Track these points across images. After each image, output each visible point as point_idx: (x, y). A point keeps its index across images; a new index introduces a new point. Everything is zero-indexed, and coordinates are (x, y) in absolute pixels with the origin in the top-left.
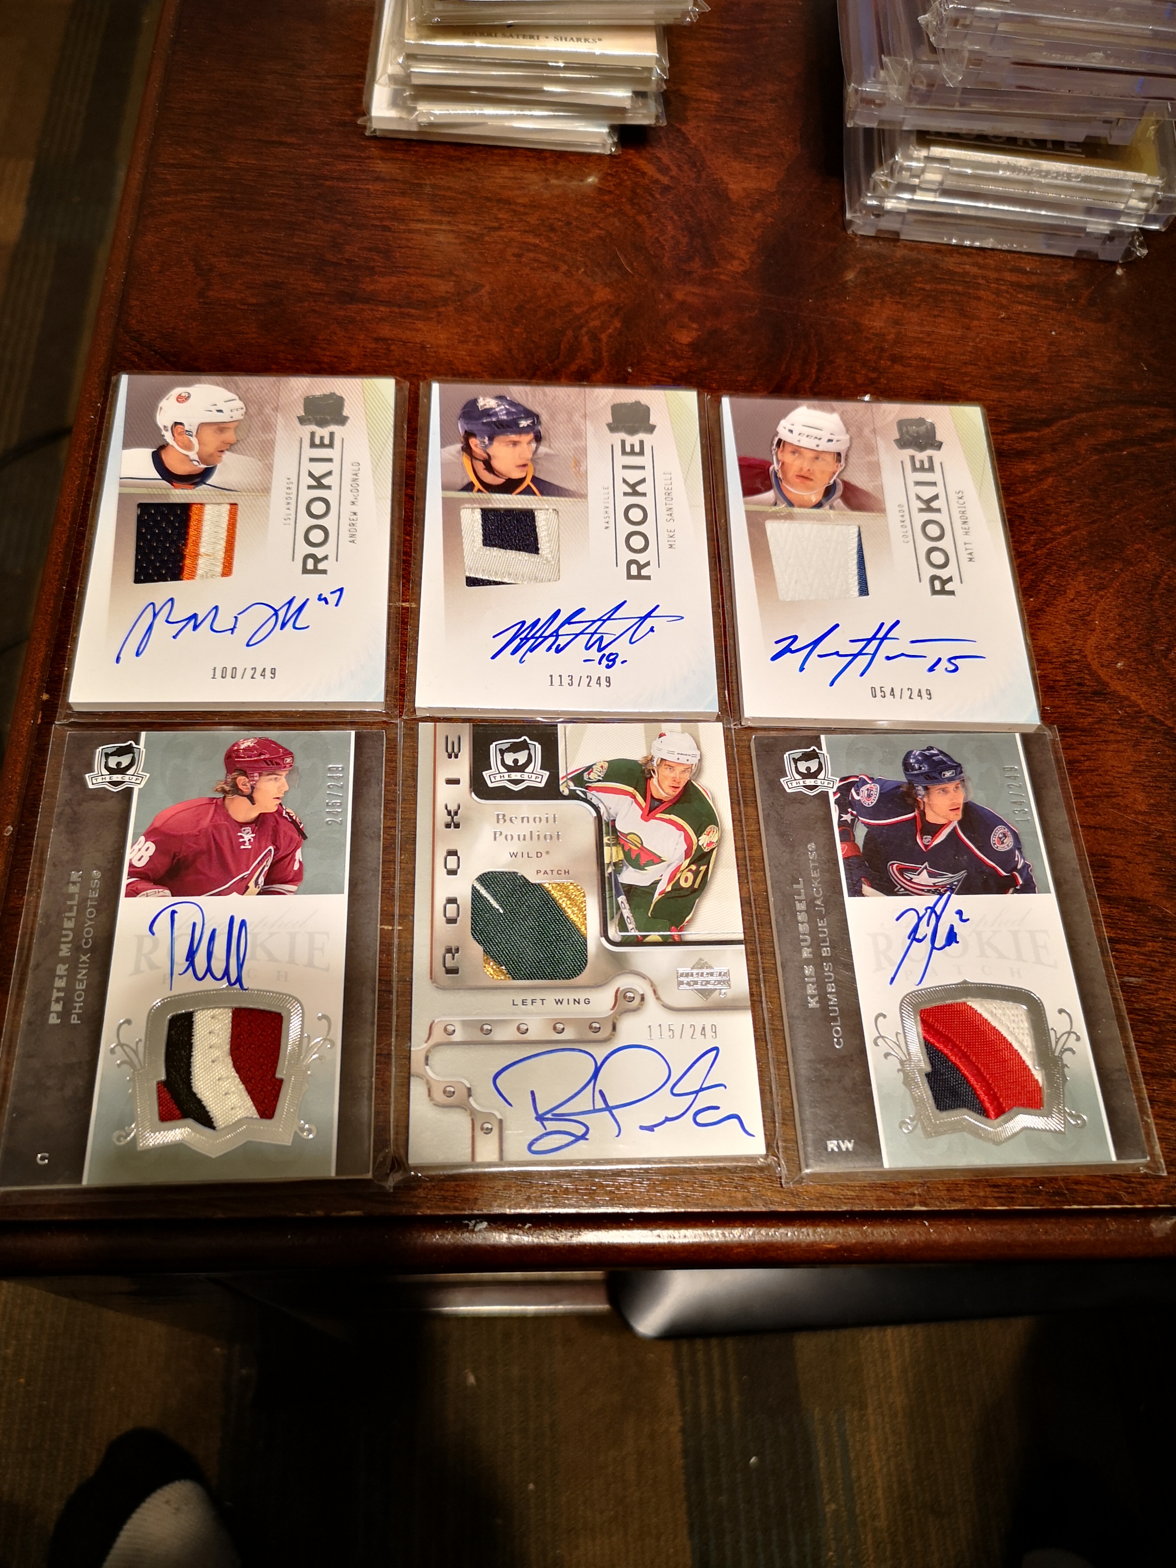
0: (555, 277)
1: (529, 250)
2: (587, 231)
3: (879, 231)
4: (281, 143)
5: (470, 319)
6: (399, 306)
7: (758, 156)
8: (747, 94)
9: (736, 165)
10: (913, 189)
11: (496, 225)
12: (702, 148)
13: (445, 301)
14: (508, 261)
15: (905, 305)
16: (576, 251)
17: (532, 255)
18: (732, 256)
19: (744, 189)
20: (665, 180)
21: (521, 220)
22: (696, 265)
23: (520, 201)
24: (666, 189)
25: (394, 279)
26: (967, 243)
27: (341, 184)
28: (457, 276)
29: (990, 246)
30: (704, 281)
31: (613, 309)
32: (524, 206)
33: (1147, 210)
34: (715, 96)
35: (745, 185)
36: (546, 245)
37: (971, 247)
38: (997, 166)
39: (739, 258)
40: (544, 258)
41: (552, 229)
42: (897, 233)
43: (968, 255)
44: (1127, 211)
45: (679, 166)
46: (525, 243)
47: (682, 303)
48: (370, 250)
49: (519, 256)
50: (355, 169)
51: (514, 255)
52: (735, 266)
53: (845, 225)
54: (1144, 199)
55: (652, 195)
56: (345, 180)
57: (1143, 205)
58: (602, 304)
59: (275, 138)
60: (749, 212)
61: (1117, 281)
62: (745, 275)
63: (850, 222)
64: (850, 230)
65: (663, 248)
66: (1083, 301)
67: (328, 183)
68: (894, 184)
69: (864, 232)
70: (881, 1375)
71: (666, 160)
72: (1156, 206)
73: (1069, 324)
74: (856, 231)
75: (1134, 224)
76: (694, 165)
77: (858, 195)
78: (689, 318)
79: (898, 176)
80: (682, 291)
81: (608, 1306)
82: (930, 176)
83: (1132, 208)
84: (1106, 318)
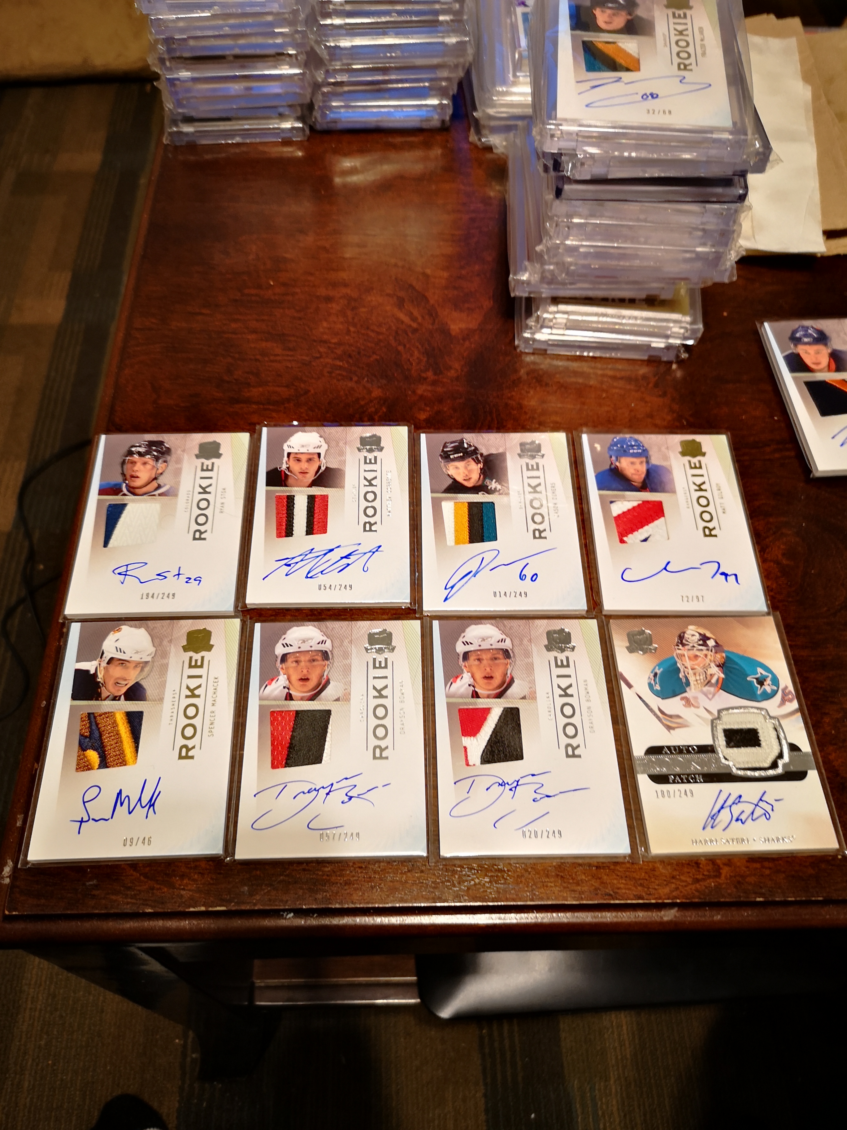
0: (350, 384)
1: (336, 369)
2: (370, 357)
3: (534, 349)
4: (201, 314)
5: (302, 411)
6: (263, 404)
7: (468, 308)
8: (464, 272)
9: (455, 314)
10: (551, 328)
11: (318, 355)
12: (436, 305)
13: (288, 401)
14: (325, 376)
15: (548, 392)
16: (363, 368)
17: (338, 372)
18: (449, 368)
19: (459, 329)
20: (415, 325)
21: (333, 352)
22: (430, 374)
23: (333, 341)
24: (415, 331)
25: (261, 389)
26: (585, 354)
27: (234, 336)
28: (296, 386)
29: (598, 355)
30: (434, 383)
31: (382, 401)
32: (335, 344)
33: (684, 334)
34: (446, 274)
35: (460, 326)
36: (346, 366)
37: (588, 357)
38: (596, 314)
39: (454, 368)
40: (344, 373)
41: (350, 356)
42: (546, 350)
43: (586, 361)
44: (673, 335)
45: (423, 316)
46: (334, 365)
47: (421, 397)
48: (248, 373)
49: (331, 373)
51: (328, 372)
52: (452, 373)
53: (515, 348)
54: (681, 328)
55: (408, 335)
56: (236, 334)
57: (682, 331)
58: (376, 398)
59: (198, 311)
60: (461, 341)
61: (674, 371)
62: (457, 378)
63: (518, 346)
64: (518, 350)
65: (412, 364)
66: (651, 385)
67: (226, 336)
68: (539, 326)
69: (527, 351)
70: (619, 1057)
71: (416, 313)
72: (689, 332)
73: (642, 399)
74: (523, 350)
75: (678, 342)
76: (431, 315)
77: (521, 331)
78: (426, 405)
79: (541, 321)
80: (422, 389)
81: (419, 1000)
82: (559, 321)
83: (675, 333)
84: (664, 394)
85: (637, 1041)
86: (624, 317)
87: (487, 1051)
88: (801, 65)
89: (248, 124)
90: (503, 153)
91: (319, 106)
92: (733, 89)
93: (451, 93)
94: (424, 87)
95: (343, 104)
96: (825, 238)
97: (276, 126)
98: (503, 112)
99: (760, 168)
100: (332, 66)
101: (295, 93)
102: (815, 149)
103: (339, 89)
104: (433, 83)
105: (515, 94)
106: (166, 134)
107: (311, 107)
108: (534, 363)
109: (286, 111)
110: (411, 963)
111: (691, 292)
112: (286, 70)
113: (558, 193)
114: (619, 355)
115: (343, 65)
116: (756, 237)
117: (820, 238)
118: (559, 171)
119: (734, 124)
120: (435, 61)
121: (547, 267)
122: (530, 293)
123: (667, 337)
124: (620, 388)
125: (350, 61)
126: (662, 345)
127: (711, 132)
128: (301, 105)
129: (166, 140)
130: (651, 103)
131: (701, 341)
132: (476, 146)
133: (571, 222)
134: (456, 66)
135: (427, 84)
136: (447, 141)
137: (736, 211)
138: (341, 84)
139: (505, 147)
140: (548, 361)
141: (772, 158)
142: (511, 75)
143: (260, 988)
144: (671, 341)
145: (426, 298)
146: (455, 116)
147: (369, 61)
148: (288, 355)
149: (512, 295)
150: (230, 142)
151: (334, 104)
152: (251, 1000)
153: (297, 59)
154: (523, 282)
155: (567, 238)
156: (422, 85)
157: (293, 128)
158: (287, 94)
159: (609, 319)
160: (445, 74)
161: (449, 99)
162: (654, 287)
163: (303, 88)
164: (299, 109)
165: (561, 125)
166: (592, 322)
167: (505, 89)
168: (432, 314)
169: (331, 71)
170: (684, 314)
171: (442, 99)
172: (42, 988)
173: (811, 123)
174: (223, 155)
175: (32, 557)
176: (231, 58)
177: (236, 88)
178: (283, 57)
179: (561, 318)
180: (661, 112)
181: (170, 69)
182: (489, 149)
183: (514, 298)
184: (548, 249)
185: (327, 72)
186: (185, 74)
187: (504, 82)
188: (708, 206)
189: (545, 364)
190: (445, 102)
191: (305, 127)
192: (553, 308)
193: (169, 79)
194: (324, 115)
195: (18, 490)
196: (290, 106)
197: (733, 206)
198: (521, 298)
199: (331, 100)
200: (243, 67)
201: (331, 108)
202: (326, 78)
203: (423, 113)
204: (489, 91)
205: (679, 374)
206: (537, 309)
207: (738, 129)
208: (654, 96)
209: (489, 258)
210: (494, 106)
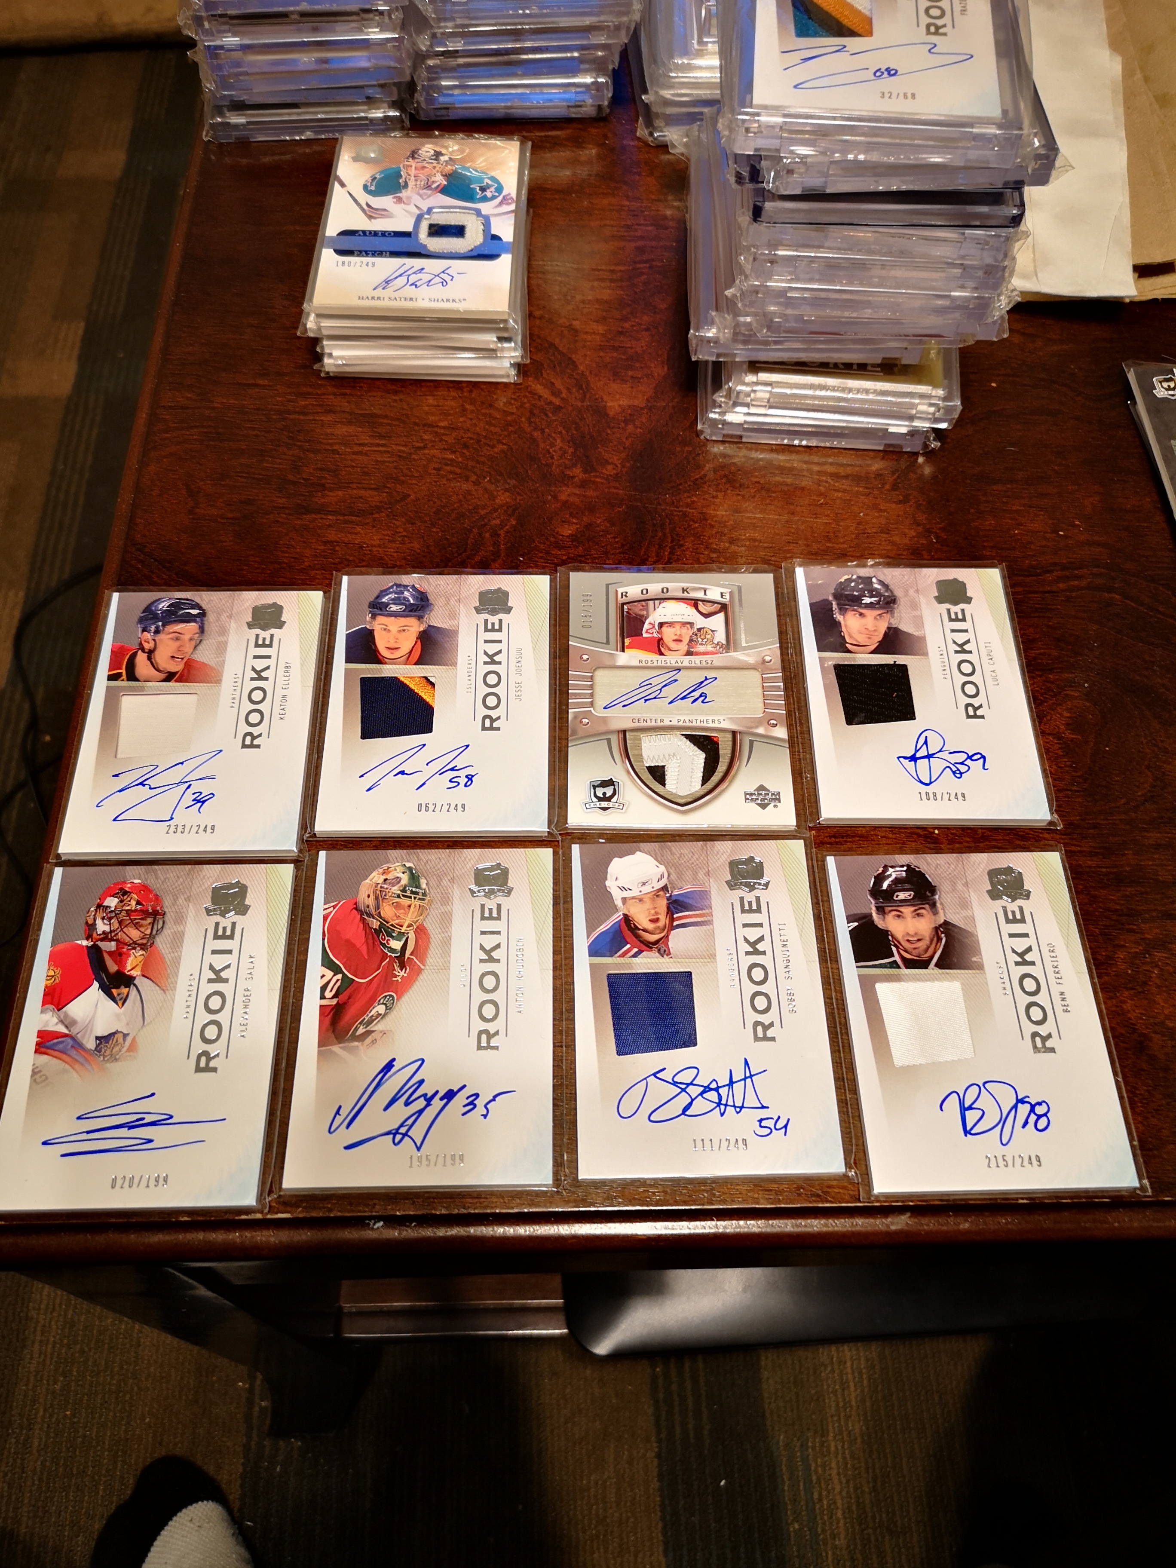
0: (465, 486)
1: (446, 465)
2: (493, 446)
3: (725, 435)
4: (256, 385)
5: (397, 523)
6: (344, 515)
7: (632, 377)
8: (627, 325)
9: (615, 386)
10: (747, 405)
11: (422, 445)
12: (588, 373)
13: (379, 509)
14: (430, 474)
15: (743, 496)
16: (484, 463)
17: (448, 468)
18: (607, 462)
19: (620, 406)
20: (557, 401)
21: (441, 440)
22: (577, 471)
23: (442, 424)
24: (558, 409)
25: (340, 493)
26: (796, 442)
27: (302, 417)
28: (389, 488)
29: (814, 445)
30: (583, 484)
31: (511, 510)
32: (444, 428)
33: (934, 414)
34: (601, 329)
35: (621, 403)
36: (460, 459)
37: (800, 446)
38: (812, 387)
39: (612, 463)
40: (458, 471)
41: (466, 446)
42: (741, 437)
43: (797, 452)
44: (919, 415)
45: (568, 389)
46: (444, 459)
47: (566, 504)
48: (321, 469)
49: (438, 469)
50: (313, 405)
51: (435, 469)
52: (609, 470)
53: (698, 434)
54: (931, 405)
55: (546, 415)
56: (305, 414)
57: (932, 409)
58: (502, 506)
59: (251, 381)
60: (623, 425)
61: (920, 466)
62: (616, 477)
63: (702, 432)
64: (702, 437)
65: (552, 458)
66: (887, 487)
67: (291, 417)
68: (731, 402)
69: (714, 438)
70: (841, 1404)
71: (559, 384)
72: (942, 411)
73: (875, 507)
74: (708, 437)
75: (926, 425)
76: (581, 387)
77: (706, 410)
78: (571, 514)
79: (734, 395)
80: (566, 493)
81: (566, 1331)
82: (759, 395)
83: (922, 412)
84: (905, 500)
85: (865, 1382)
86: (850, 390)
87: (661, 1396)
88: (1108, 27)
89: (323, 113)
90: (683, 154)
91: (423, 86)
92: (1004, 63)
93: (611, 67)
94: (573, 58)
95: (457, 83)
96: (1137, 275)
97: (362, 115)
98: (685, 94)
99: (1042, 178)
100: (440, 28)
101: (389, 68)
102: (1125, 148)
103: (453, 62)
104: (583, 52)
105: (700, 68)
106: (206, 128)
107: (411, 86)
108: (724, 456)
109: (377, 94)
110: (556, 1281)
111: (946, 353)
112: (375, 34)
113: (757, 213)
114: (843, 444)
115: (457, 26)
116: (1039, 275)
117: (1129, 276)
118: (758, 182)
119: (1005, 112)
120: (588, 21)
121: (742, 319)
122: (718, 355)
123: (911, 418)
124: (845, 491)
125: (466, 22)
126: (904, 430)
127: (972, 125)
128: (398, 85)
129: (206, 136)
130: (887, 83)
131: (959, 423)
132: (647, 144)
133: (775, 254)
134: (618, 28)
135: (576, 54)
136: (606, 137)
137: (1008, 239)
138: (454, 54)
139: (686, 145)
140: (744, 452)
141: (1058, 163)
142: (695, 42)
143: (350, 1314)
144: (917, 424)
145: (574, 362)
146: (616, 100)
147: (493, 22)
148: (378, 445)
149: (694, 359)
150: (297, 138)
151: (443, 83)
152: (338, 1330)
153: (390, 18)
154: (709, 341)
155: (770, 279)
156: (569, 55)
157: (386, 118)
158: (378, 69)
159: (829, 393)
160: (602, 40)
161: (607, 75)
162: (892, 347)
163: (400, 60)
164: (395, 90)
165: (758, 115)
166: (806, 397)
167: (686, 61)
168: (582, 385)
169: (439, 35)
170: (935, 386)
171: (598, 76)
172: (55, 1314)
173: (1121, 110)
174: (288, 157)
175: (33, 725)
176: (295, 17)
177: (306, 60)
178: (371, 16)
179: (763, 393)
180: (901, 96)
181: (209, 33)
182: (664, 147)
183: (697, 362)
184: (743, 294)
185: (434, 36)
186: (231, 40)
187: (686, 52)
188: (968, 232)
189: (739, 456)
190: (601, 80)
191: (404, 116)
192: (750, 378)
193: (209, 46)
194: (430, 100)
195: (13, 631)
196: (382, 86)
197: (1003, 232)
198: (707, 362)
199: (440, 78)
200: (315, 30)
201: (439, 89)
202: (431, 46)
203: (571, 95)
204: (664, 64)
205: (927, 470)
206: (729, 379)
207: (1009, 121)
208: (891, 72)
209: (663, 306)
210: (671, 87)
